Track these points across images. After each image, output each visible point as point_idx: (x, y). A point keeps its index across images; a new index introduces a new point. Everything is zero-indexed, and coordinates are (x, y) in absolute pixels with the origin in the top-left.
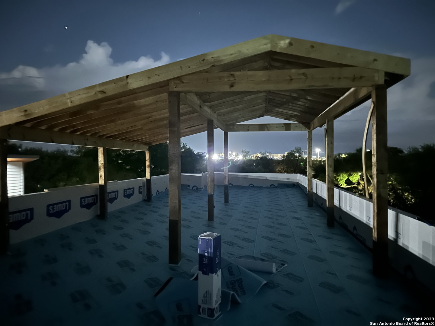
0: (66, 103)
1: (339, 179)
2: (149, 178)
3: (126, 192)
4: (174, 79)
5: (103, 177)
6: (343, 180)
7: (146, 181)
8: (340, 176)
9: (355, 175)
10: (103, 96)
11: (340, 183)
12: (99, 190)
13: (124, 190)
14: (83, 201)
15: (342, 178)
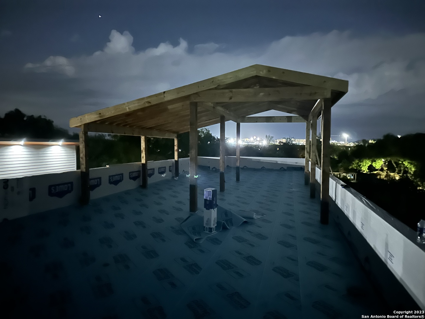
0: (126, 109)
1: (362, 165)
2: (177, 160)
3: (160, 170)
4: (194, 94)
5: (144, 158)
6: (365, 166)
7: (174, 162)
8: (363, 162)
9: (379, 161)
10: (150, 105)
11: (362, 169)
12: (141, 167)
13: (159, 168)
14: (131, 175)
15: (364, 164)
